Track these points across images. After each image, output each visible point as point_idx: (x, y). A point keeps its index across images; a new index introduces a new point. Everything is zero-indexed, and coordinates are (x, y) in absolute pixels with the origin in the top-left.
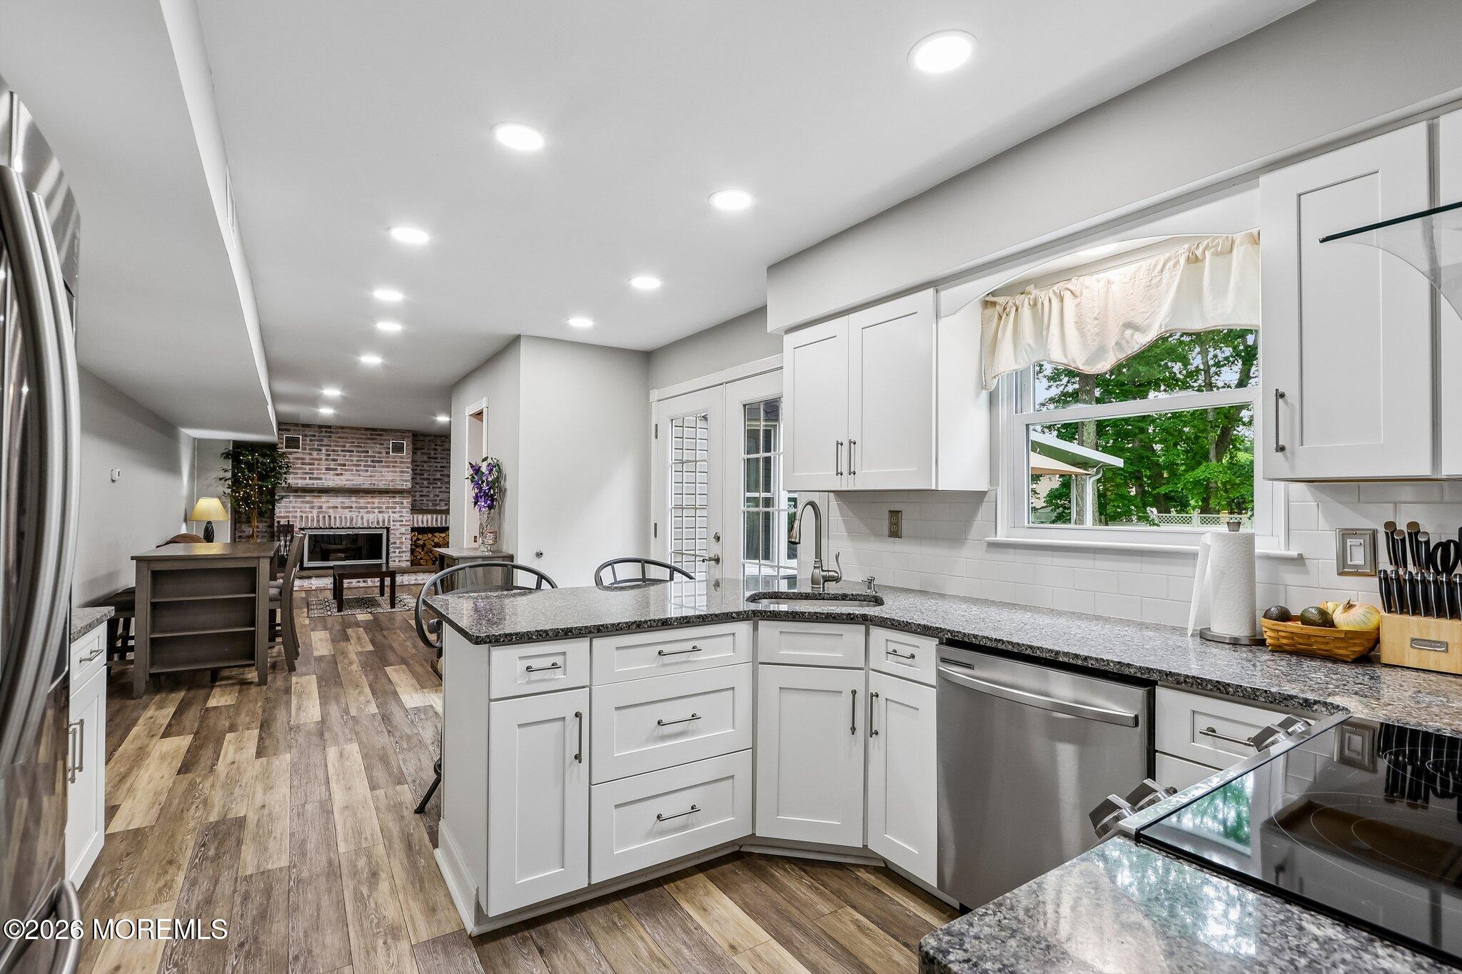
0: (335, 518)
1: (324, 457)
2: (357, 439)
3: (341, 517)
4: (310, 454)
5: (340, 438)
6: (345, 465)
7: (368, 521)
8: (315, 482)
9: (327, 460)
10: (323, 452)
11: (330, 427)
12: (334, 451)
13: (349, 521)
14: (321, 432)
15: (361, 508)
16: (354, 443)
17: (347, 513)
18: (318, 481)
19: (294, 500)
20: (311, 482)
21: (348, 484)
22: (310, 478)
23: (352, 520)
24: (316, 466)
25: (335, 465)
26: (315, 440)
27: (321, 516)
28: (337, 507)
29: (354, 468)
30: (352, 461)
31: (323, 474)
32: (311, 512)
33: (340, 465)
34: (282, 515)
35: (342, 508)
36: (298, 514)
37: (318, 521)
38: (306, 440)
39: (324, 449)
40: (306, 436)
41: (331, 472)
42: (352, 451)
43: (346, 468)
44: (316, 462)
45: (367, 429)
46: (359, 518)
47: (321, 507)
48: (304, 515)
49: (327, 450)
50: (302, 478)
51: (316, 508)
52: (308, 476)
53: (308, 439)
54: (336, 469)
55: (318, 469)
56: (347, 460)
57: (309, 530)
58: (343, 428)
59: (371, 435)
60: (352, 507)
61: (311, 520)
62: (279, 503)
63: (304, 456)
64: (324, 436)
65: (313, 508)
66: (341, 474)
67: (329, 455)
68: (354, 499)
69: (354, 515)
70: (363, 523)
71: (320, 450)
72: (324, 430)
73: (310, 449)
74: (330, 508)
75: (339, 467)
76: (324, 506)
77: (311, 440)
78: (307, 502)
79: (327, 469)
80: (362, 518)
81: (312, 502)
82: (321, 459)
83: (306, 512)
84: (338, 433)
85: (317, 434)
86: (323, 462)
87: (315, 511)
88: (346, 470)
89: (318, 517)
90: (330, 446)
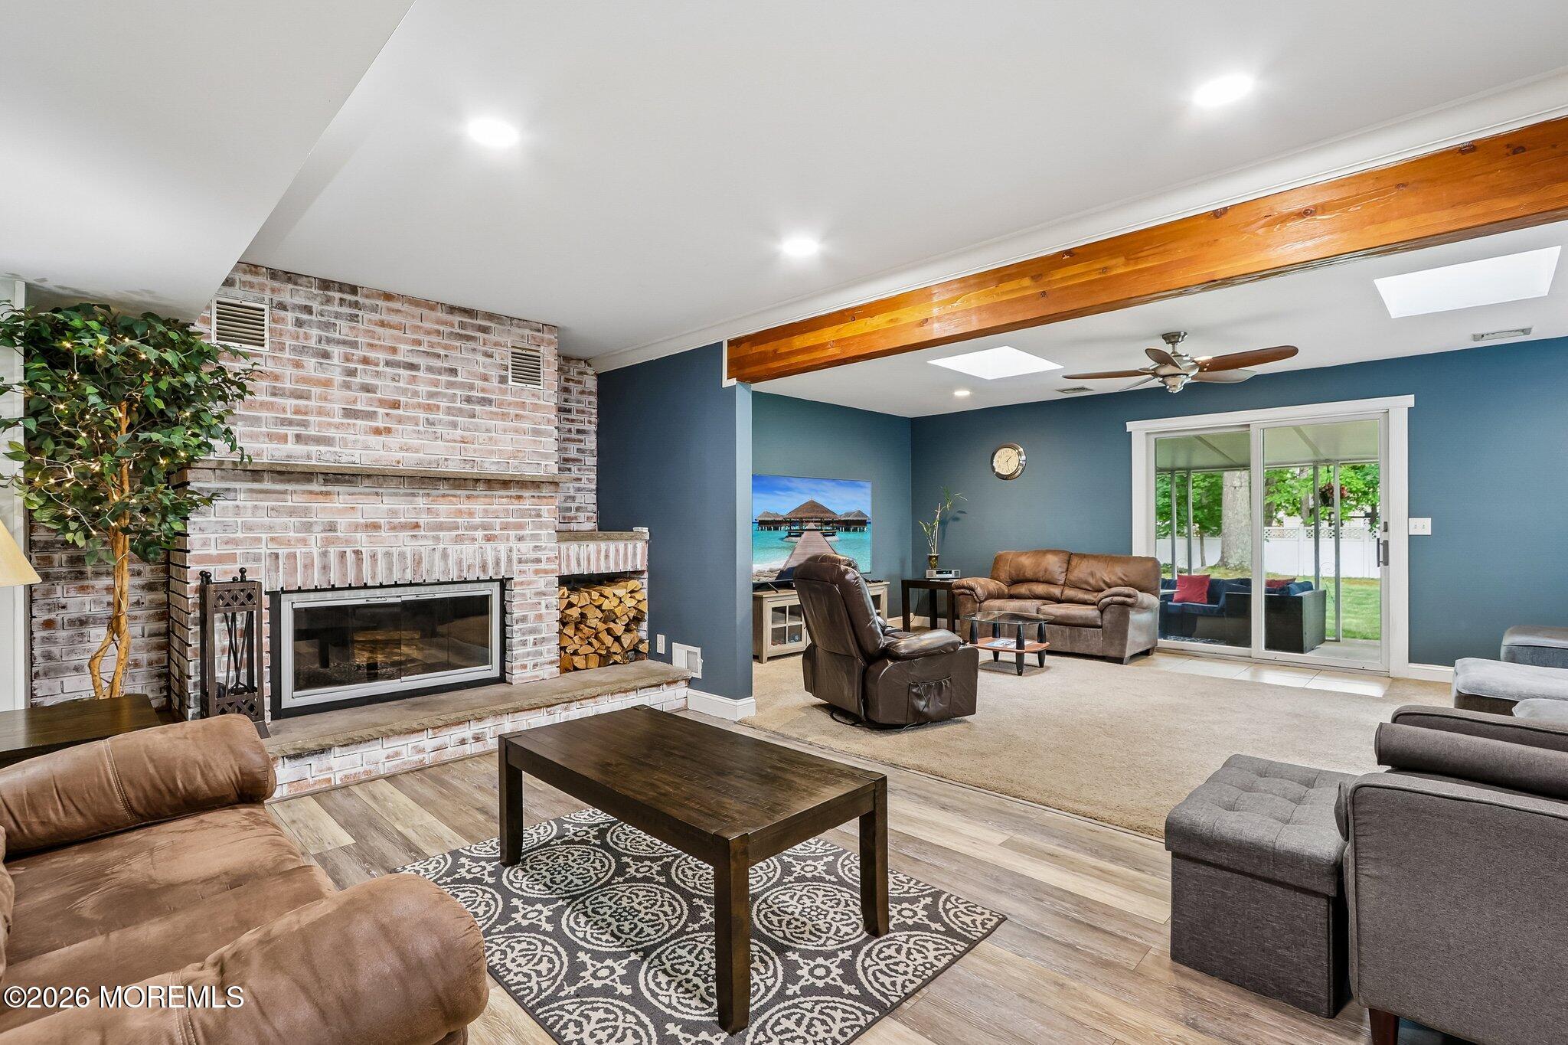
0: (374, 556)
1: (338, 377)
2: (428, 333)
3: (388, 555)
4: (298, 365)
5: (382, 324)
6: (396, 405)
7: (460, 562)
8: (313, 449)
9: (347, 386)
10: (336, 361)
11: (354, 290)
12: (365, 361)
13: (409, 562)
14: (328, 301)
15: (440, 527)
16: (419, 343)
17: (406, 544)
18: (323, 449)
19: (249, 504)
20: (301, 449)
21: (410, 462)
22: (298, 438)
23: (418, 562)
24: (313, 403)
25: (370, 402)
26: (310, 323)
27: (333, 552)
28: (376, 527)
29: (422, 416)
30: (416, 394)
31: (337, 427)
32: (304, 541)
33: (382, 403)
34: (213, 551)
35: (394, 528)
36: (263, 550)
37: (325, 568)
38: (283, 320)
39: (337, 351)
40: (282, 307)
41: (359, 422)
42: (412, 367)
43: (400, 412)
44: (315, 390)
45: (452, 309)
46: (437, 555)
47: (332, 528)
48: (282, 552)
49: (347, 358)
50: (270, 437)
51: (317, 528)
52: (291, 431)
53: (290, 316)
54: (372, 415)
55: (321, 412)
56: (404, 391)
57: (295, 597)
58: (388, 297)
59: (462, 325)
60: (417, 526)
61: (305, 566)
62: (202, 514)
63: (278, 370)
64: (337, 315)
65: (308, 527)
66: (388, 431)
67: (352, 373)
68: (421, 502)
69: (424, 545)
70: (447, 571)
71: (326, 355)
72: (337, 295)
73: (294, 349)
74: (356, 527)
75: (381, 411)
76: (342, 522)
77: (299, 323)
78: (292, 512)
79: (349, 413)
80: (445, 555)
81: (306, 512)
82: (327, 383)
83: (288, 543)
84: (374, 309)
85: (316, 306)
86: (336, 393)
87: (315, 538)
88: (400, 420)
89: (325, 554)
90: (354, 345)
